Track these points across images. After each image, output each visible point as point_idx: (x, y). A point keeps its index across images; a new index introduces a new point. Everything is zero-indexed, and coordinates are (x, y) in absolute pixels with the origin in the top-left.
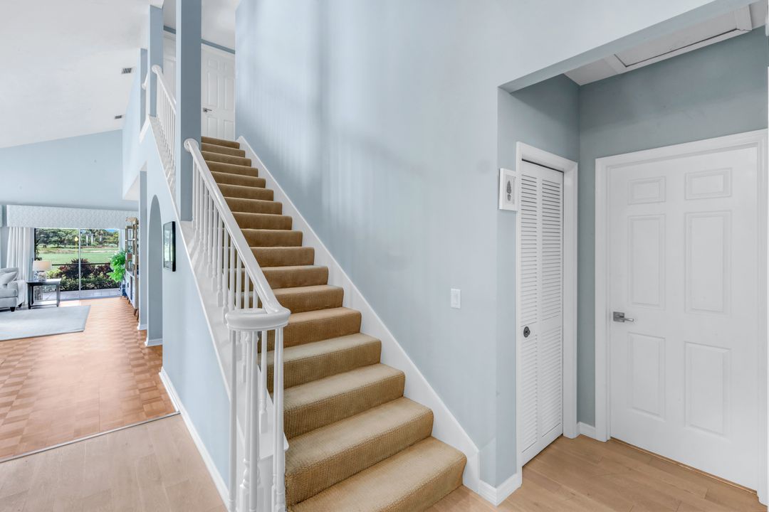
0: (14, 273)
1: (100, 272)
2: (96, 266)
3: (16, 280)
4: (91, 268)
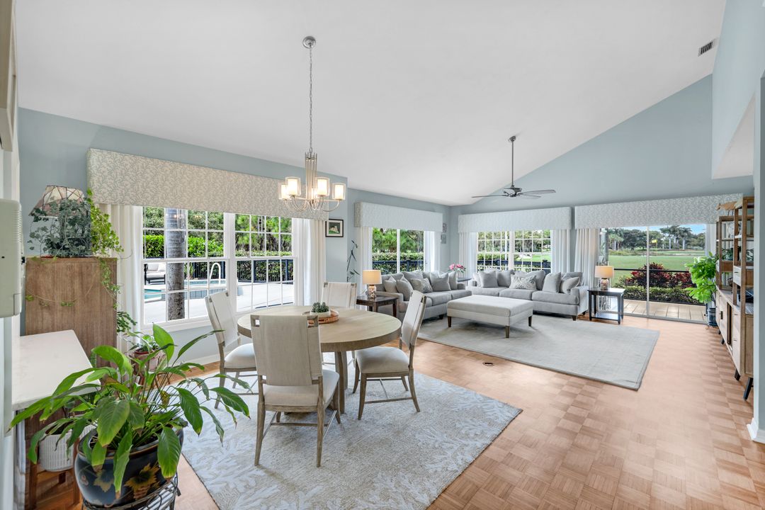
0: (576, 278)
1: (678, 280)
2: (674, 273)
3: (579, 285)
4: (666, 275)
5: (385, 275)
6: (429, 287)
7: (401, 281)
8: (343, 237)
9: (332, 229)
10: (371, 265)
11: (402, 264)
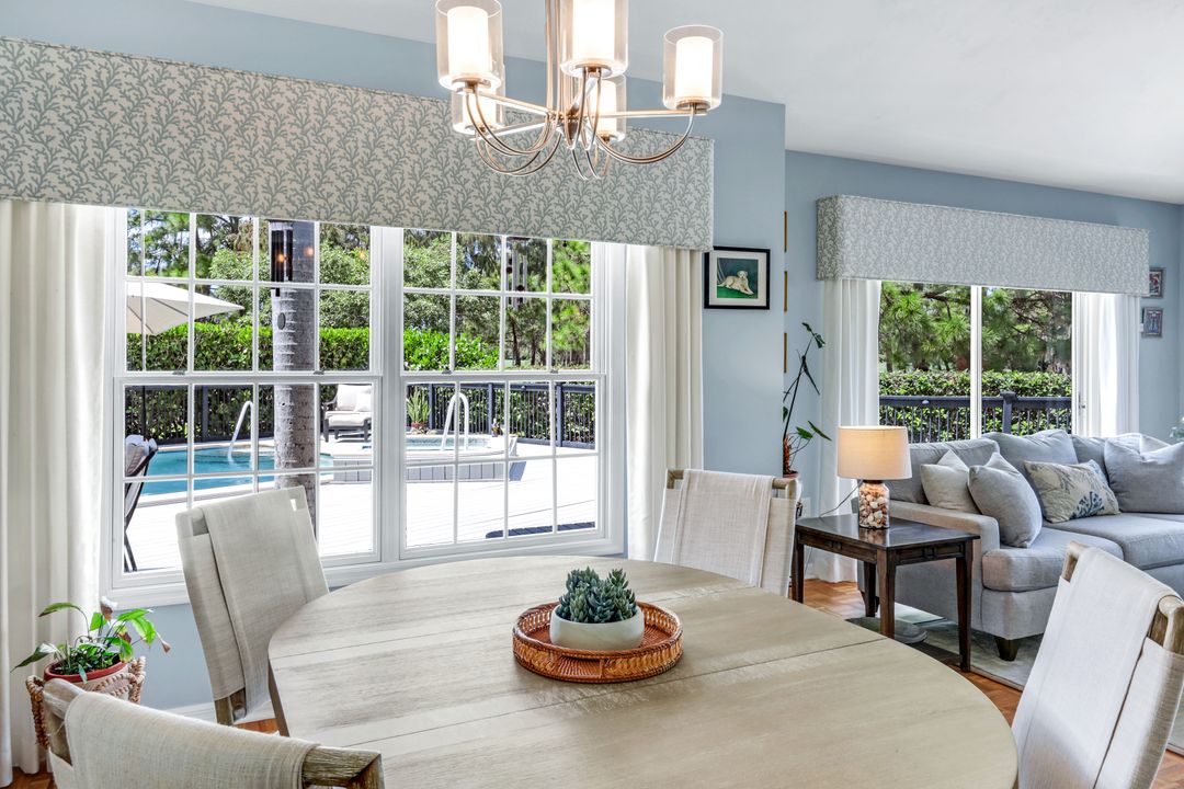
5: (927, 446)
6: (1106, 495)
7: (988, 467)
8: (767, 307)
9: (729, 282)
10: (872, 409)
11: (988, 406)
